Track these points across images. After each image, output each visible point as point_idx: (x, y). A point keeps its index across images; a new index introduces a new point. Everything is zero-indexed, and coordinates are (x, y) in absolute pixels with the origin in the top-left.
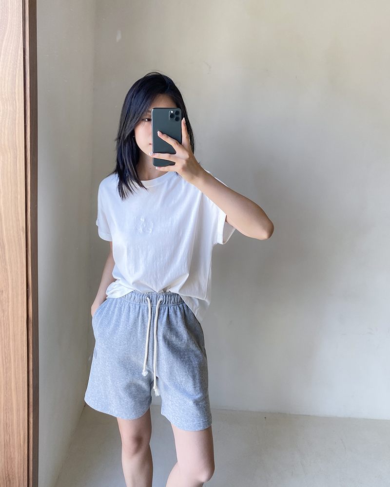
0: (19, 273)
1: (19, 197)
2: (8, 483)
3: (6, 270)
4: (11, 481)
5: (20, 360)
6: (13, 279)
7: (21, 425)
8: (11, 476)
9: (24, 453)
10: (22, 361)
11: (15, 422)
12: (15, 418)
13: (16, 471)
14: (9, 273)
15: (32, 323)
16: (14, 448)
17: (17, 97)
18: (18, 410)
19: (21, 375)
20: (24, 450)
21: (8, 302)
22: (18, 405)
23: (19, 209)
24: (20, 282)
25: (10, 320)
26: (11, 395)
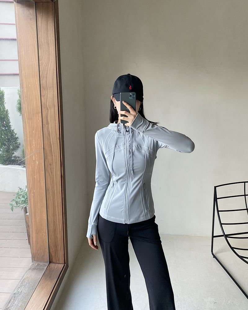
0: (58, 156)
1: (57, 125)
2: (56, 248)
3: (52, 155)
4: (57, 247)
5: (59, 193)
6: (55, 159)
7: (60, 222)
8: (57, 245)
9: (62, 234)
10: (60, 194)
11: (57, 220)
12: (57, 218)
13: (59, 242)
14: (53, 157)
15: (63, 177)
16: (58, 232)
17: (54, 86)
18: (59, 215)
19: (59, 200)
20: (62, 233)
21: (53, 169)
22: (58, 213)
23: (57, 130)
24: (58, 160)
25: (54, 176)
26: (56, 209)
